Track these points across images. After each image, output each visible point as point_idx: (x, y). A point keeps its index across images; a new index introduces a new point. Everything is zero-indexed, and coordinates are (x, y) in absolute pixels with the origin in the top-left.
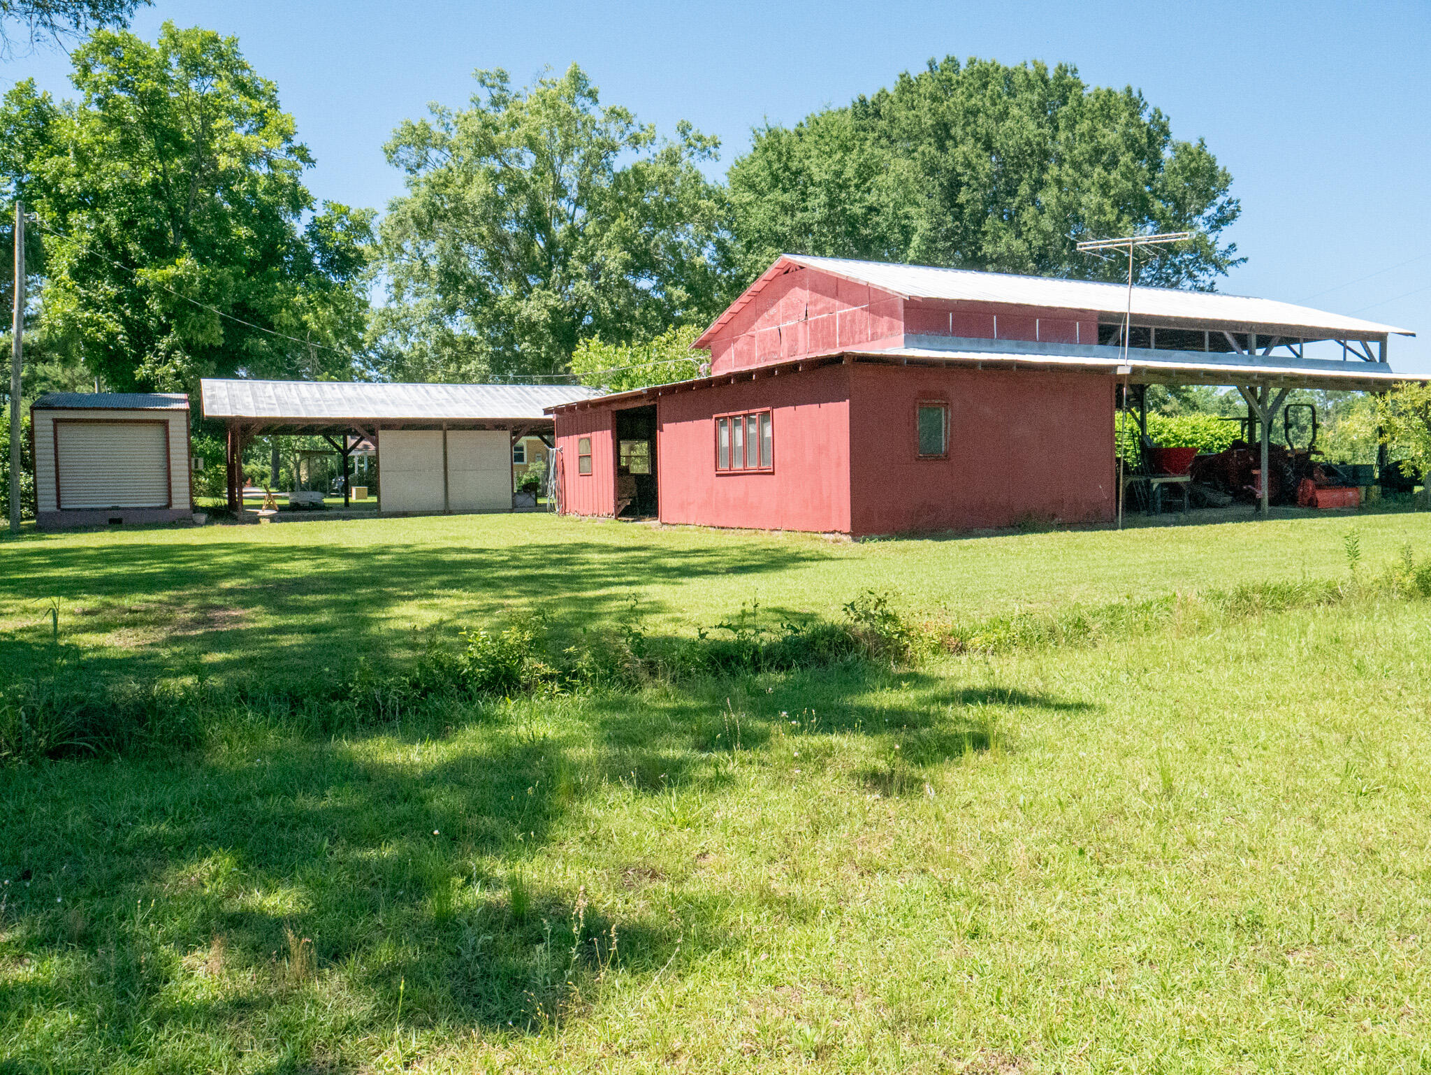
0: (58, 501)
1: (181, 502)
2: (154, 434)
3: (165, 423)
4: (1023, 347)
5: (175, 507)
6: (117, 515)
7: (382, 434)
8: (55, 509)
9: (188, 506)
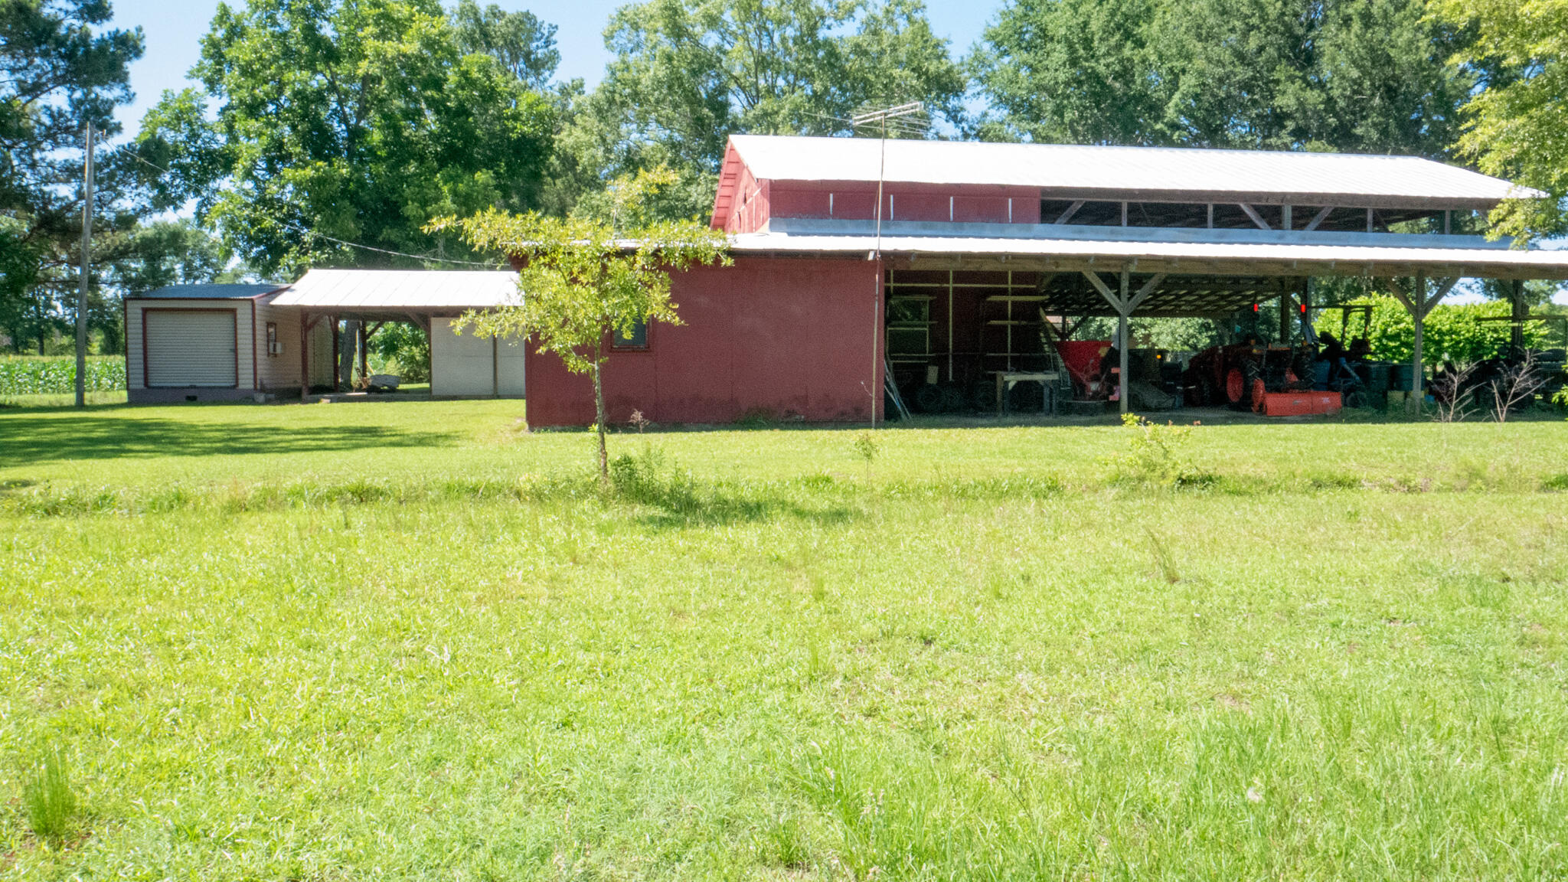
0: (146, 379)
1: (246, 383)
2: (225, 320)
3: (233, 311)
4: (931, 228)
5: (241, 387)
6: (192, 393)
7: (434, 321)
8: (142, 386)
9: (251, 386)
